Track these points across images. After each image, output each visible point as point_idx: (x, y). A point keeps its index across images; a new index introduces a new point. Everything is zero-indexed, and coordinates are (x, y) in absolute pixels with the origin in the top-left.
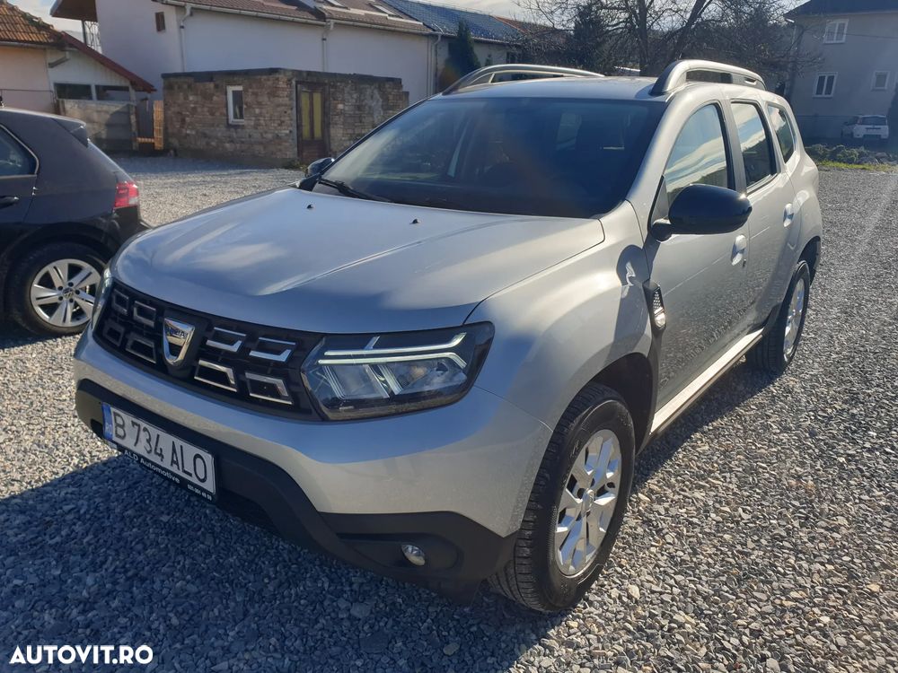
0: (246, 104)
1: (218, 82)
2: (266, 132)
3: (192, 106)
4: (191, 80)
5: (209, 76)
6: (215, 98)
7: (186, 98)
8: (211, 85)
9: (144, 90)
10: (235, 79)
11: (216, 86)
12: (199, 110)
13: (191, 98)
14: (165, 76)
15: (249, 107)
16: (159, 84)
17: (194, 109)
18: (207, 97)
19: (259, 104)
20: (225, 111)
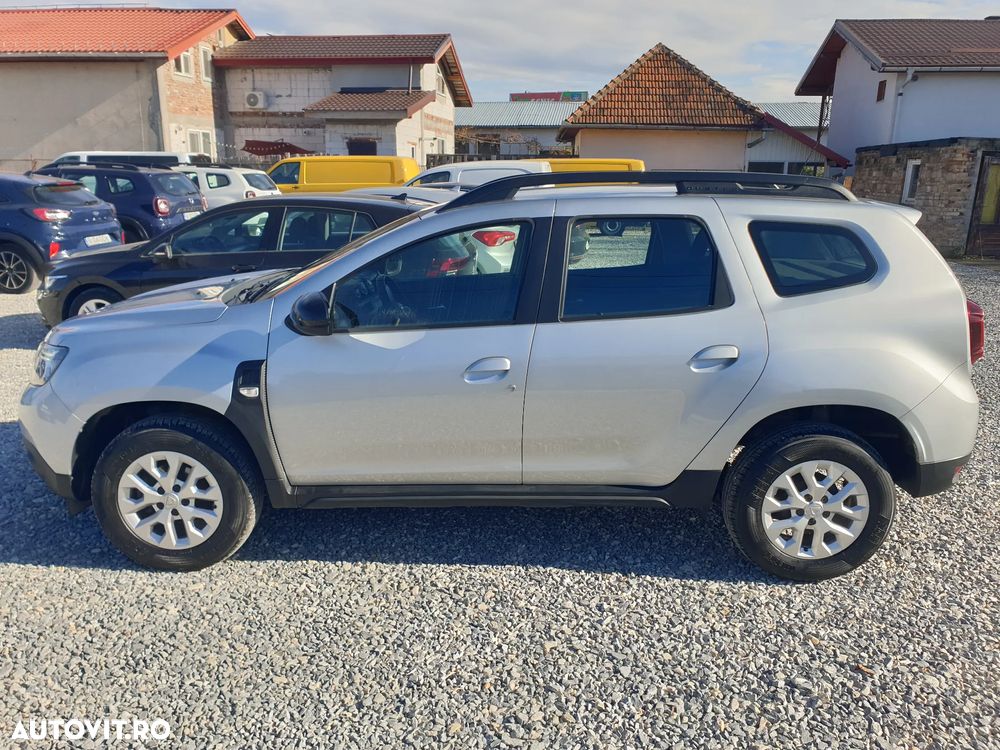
0: (920, 181)
1: (901, 156)
2: (932, 215)
3: (874, 182)
4: (877, 154)
5: (894, 149)
6: (894, 174)
7: (870, 174)
8: (894, 159)
9: (838, 166)
10: (917, 151)
11: (898, 160)
12: (878, 187)
13: (874, 174)
14: (859, 150)
15: (922, 184)
16: (852, 158)
17: (875, 185)
18: (888, 172)
19: (932, 180)
20: (900, 189)
